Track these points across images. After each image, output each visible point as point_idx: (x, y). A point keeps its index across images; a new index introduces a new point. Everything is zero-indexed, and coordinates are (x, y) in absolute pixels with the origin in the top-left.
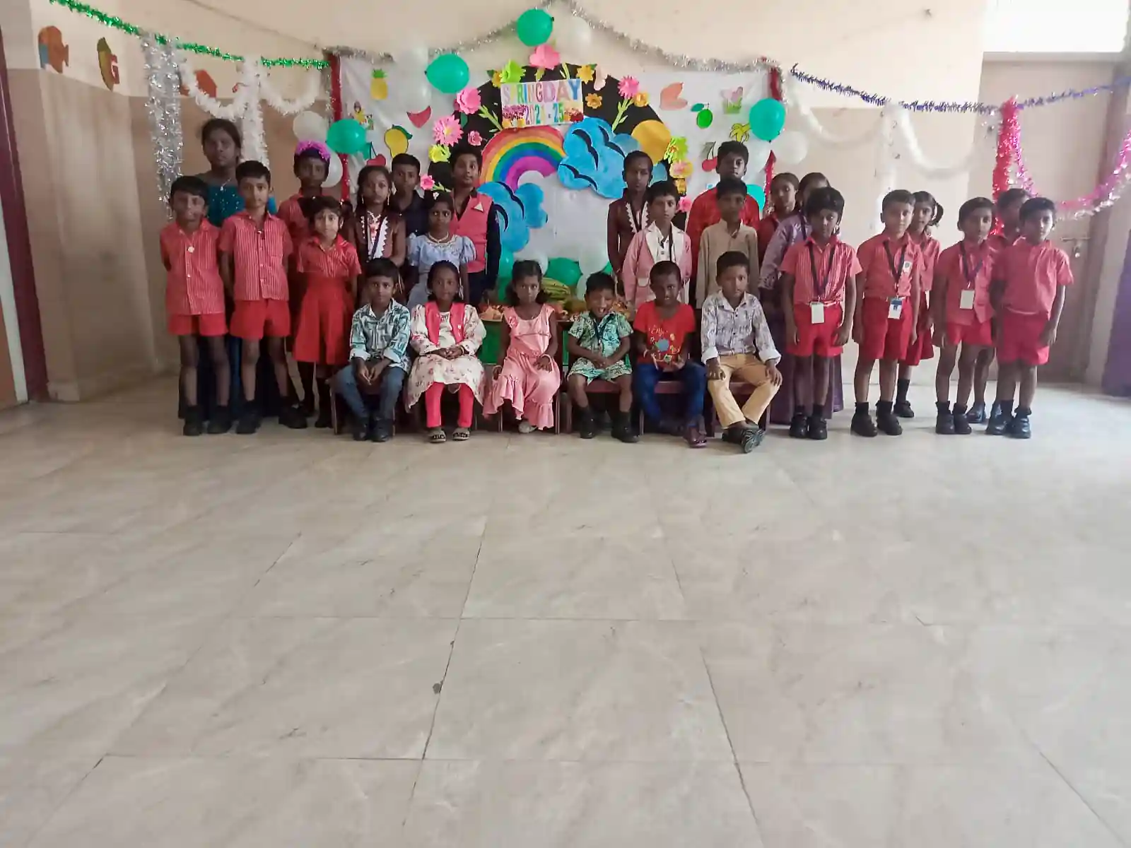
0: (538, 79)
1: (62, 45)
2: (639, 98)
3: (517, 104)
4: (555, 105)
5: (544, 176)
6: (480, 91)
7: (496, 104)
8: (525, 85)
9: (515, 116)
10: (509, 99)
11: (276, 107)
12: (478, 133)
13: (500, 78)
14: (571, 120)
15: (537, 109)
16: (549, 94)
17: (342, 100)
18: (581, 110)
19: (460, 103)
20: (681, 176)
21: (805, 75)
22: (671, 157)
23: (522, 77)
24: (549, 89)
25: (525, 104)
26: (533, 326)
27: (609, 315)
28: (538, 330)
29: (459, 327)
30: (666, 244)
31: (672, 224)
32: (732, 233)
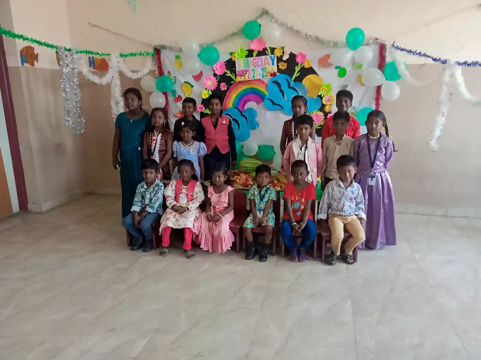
0: (254, 56)
1: (34, 53)
2: (306, 63)
3: (243, 69)
4: (262, 69)
5: (257, 104)
6: (226, 63)
7: (234, 69)
8: (248, 59)
9: (242, 75)
10: (240, 66)
11: (129, 76)
12: (225, 84)
13: (235, 57)
14: (271, 76)
15: (254, 71)
16: (260, 63)
17: (163, 70)
18: (276, 71)
19: (216, 70)
20: (329, 103)
21: (399, 47)
22: (323, 93)
23: (246, 55)
24: (259, 60)
25: (248, 69)
26: (220, 197)
27: (267, 188)
28: (222, 200)
29: (192, 194)
30: (303, 148)
31: (309, 137)
32: (338, 142)
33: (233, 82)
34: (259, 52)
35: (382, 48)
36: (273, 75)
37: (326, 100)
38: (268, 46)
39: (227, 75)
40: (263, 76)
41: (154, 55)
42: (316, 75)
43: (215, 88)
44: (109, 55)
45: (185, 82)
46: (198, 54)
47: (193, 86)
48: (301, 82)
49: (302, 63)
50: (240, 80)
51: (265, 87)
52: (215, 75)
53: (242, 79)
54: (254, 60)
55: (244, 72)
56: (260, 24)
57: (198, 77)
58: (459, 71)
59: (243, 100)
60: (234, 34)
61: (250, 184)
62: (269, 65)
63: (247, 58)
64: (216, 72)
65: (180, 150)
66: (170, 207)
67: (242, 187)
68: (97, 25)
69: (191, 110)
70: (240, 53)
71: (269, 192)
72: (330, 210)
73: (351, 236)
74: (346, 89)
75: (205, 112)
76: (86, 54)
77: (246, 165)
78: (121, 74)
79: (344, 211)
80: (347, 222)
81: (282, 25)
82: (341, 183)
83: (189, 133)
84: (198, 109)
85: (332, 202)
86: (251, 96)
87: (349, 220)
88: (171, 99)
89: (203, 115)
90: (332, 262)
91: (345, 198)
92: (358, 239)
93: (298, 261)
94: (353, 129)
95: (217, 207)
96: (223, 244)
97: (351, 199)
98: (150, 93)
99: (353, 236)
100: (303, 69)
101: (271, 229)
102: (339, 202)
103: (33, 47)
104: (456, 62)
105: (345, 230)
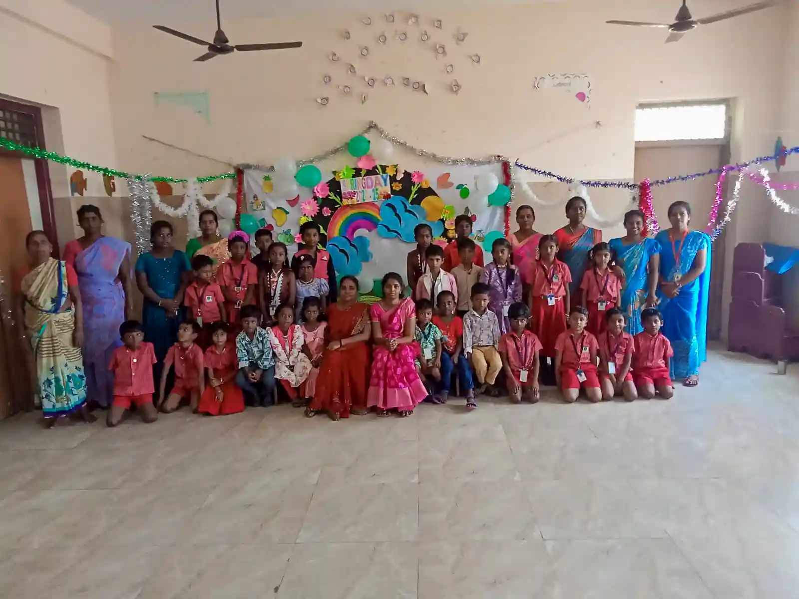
0: (362, 175)
2: (424, 183)
3: (350, 190)
4: (373, 191)
5: (369, 231)
6: (329, 184)
7: (338, 191)
9: (350, 198)
10: (345, 188)
12: (328, 208)
13: (340, 176)
14: (383, 198)
15: (363, 193)
16: (370, 184)
18: (390, 192)
19: (317, 192)
21: (523, 165)
22: (445, 217)
23: (353, 175)
24: (369, 181)
25: (355, 191)
27: (429, 326)
31: (441, 269)
32: (468, 271)
33: (339, 206)
34: (368, 171)
35: (506, 166)
36: (387, 197)
37: (447, 225)
38: (378, 163)
39: (329, 197)
40: (374, 199)
41: (234, 177)
42: (436, 197)
43: (316, 214)
45: (278, 208)
46: (294, 175)
47: (287, 213)
48: (420, 205)
49: (419, 183)
50: (347, 204)
51: (377, 210)
52: (315, 198)
53: (350, 202)
54: (363, 181)
55: (352, 194)
56: (368, 139)
57: (293, 202)
58: (584, 191)
59: (351, 226)
60: (336, 151)
62: (381, 186)
63: (354, 178)
64: (318, 195)
68: (155, 138)
70: (345, 173)
79: (482, 341)
81: (394, 141)
82: (475, 313)
83: (310, 268)
86: (362, 222)
100: (420, 189)
103: (82, 172)
104: (580, 182)
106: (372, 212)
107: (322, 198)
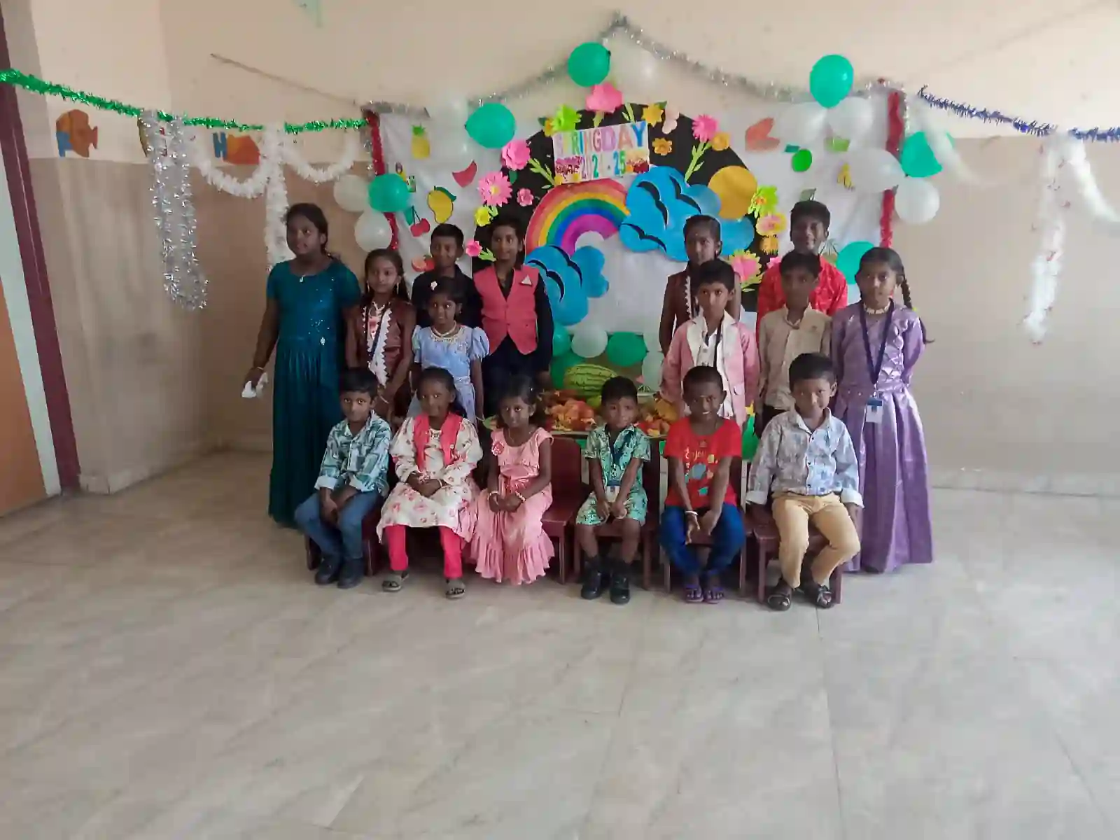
0: (596, 125)
1: (89, 127)
2: (717, 140)
3: (571, 156)
4: (616, 155)
5: (604, 237)
6: (530, 142)
7: (549, 156)
8: (581, 132)
9: (569, 170)
10: (563, 149)
11: (306, 176)
12: (529, 191)
13: (552, 127)
14: (634, 171)
15: (595, 160)
16: (609, 142)
17: (384, 160)
18: (648, 159)
19: (507, 159)
20: (771, 233)
21: (936, 99)
22: (757, 210)
23: (577, 124)
24: (608, 135)
25: (581, 156)
26: (520, 453)
27: (628, 432)
28: (524, 460)
29: (452, 447)
30: (712, 339)
31: (726, 314)
32: (794, 323)
33: (549, 186)
34: (607, 115)
35: (895, 102)
36: (641, 168)
37: (763, 227)
38: (627, 100)
39: (532, 169)
40: (617, 172)
41: (362, 127)
42: (738, 168)
43: (506, 202)
44: (260, 128)
45: (436, 189)
46: (464, 123)
47: (453, 198)
48: (707, 185)
49: (708, 140)
50: (564, 182)
51: (622, 196)
52: (505, 171)
53: (569, 179)
54: (596, 134)
55: (574, 163)
56: (608, 49)
57: (465, 177)
58: (1078, 152)
59: (569, 229)
60: (549, 75)
61: (590, 423)
62: (631, 145)
63: (578, 132)
64: (508, 164)
65: (427, 346)
66: (404, 478)
67: (569, 430)
68: (232, 59)
69: (452, 253)
70: (562, 120)
71: (633, 441)
72: (776, 483)
73: (825, 542)
74: (811, 199)
75: (483, 258)
76: (208, 126)
77: (579, 379)
78: (290, 174)
79: (809, 485)
80: (815, 509)
81: (661, 52)
82: (799, 420)
83: (448, 306)
84: (467, 251)
85: (780, 465)
86: (591, 218)
87: (821, 506)
88: (404, 228)
89: (478, 264)
90: (781, 604)
91: (810, 455)
92: (842, 550)
93: (704, 601)
94: (829, 291)
95: (513, 478)
96: (527, 561)
97: (824, 456)
98: (356, 215)
99: (831, 544)
100: (709, 153)
101: (636, 528)
102: (798, 464)
103: (86, 112)
104: (1070, 132)
105: (813, 528)
106: (612, 199)
107: (518, 170)
